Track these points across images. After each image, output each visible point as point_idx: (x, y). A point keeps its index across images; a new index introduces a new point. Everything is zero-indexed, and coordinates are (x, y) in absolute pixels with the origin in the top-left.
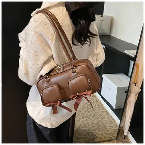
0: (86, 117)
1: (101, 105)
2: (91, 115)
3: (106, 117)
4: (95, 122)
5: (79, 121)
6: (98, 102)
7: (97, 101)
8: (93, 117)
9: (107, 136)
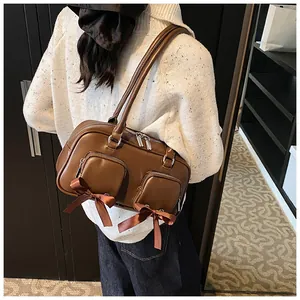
0: (240, 233)
1: (278, 212)
2: (252, 231)
3: (287, 241)
4: (260, 248)
5: (224, 240)
6: (274, 203)
7: (270, 201)
8: (257, 237)
9: (282, 283)
